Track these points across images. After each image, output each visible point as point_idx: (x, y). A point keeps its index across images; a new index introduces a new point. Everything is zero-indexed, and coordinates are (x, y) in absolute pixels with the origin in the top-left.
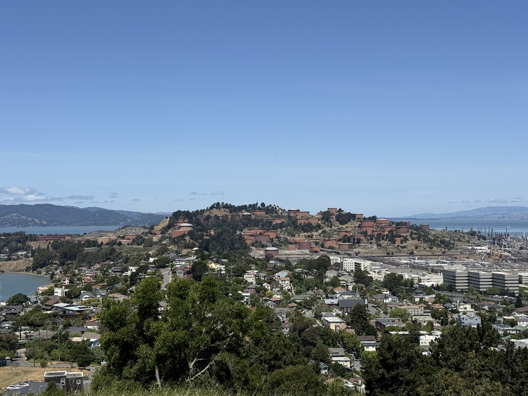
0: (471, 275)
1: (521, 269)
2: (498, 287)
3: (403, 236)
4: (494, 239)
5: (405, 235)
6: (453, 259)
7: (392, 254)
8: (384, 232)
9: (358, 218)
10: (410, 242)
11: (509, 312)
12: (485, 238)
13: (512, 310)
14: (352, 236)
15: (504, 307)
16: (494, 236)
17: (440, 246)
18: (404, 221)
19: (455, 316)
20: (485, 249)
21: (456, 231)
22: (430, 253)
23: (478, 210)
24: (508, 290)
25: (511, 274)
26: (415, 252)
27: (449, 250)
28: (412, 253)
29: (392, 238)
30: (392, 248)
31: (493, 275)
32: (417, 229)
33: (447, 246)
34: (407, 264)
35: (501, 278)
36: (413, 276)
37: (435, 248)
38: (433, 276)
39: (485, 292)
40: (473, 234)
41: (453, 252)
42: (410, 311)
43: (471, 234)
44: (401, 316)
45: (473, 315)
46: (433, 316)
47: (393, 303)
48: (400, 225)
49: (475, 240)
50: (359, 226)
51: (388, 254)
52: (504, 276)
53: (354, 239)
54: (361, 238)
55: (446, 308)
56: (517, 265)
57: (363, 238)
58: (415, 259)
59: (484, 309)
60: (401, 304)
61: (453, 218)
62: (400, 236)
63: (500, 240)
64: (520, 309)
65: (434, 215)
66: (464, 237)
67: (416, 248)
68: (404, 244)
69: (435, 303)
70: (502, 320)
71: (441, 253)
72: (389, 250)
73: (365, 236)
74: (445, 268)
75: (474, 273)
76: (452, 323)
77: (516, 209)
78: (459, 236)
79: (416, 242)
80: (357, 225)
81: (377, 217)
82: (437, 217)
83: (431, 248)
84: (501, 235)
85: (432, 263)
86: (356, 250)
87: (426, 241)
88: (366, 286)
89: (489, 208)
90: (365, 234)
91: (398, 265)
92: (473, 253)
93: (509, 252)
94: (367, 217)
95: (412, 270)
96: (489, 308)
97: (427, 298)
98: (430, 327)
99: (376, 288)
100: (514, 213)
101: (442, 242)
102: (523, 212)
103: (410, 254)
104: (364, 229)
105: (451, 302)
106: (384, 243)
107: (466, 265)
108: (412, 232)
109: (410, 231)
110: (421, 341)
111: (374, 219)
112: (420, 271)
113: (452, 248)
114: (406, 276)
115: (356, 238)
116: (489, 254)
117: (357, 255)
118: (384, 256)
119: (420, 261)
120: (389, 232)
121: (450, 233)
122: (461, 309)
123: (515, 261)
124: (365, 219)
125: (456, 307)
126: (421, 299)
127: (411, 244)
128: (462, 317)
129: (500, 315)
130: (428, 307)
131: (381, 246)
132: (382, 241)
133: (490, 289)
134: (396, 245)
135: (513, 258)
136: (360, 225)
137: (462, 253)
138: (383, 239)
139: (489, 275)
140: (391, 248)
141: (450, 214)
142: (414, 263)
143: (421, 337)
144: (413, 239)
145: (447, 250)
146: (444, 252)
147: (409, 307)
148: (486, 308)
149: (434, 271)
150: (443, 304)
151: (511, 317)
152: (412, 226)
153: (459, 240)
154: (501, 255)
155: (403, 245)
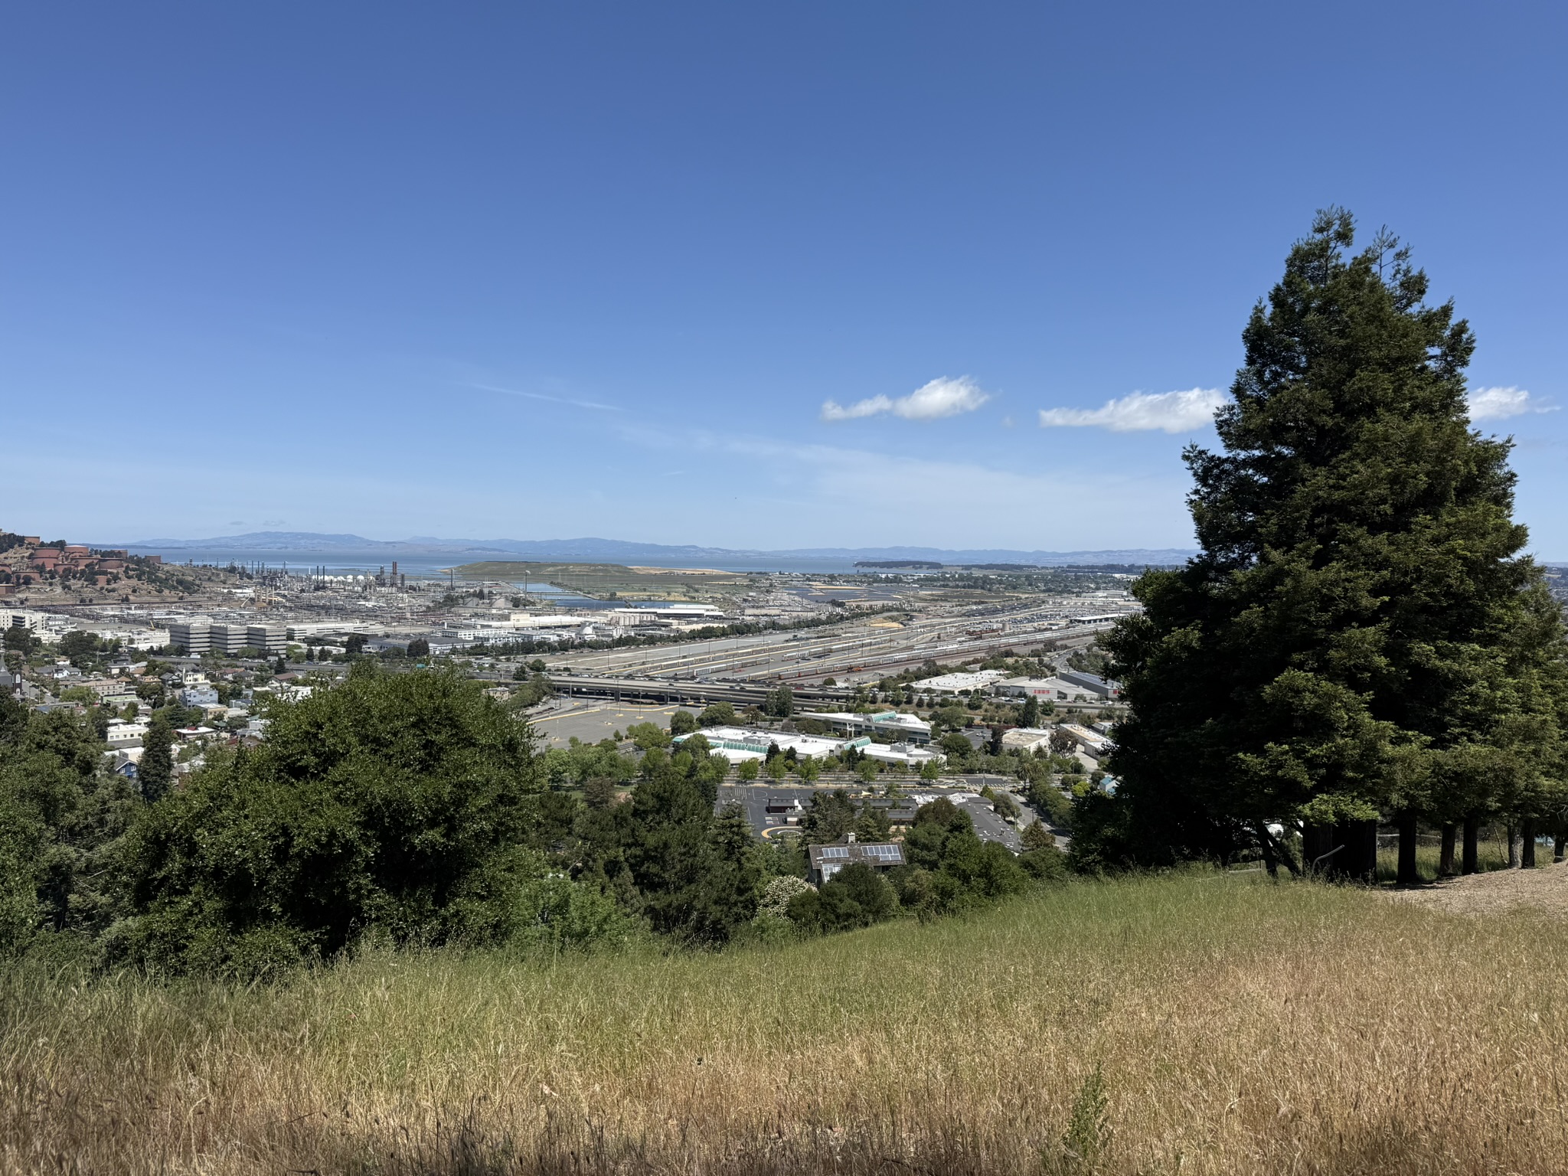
0: (214, 630)
1: (296, 620)
2: (256, 647)
3: (111, 573)
4: (264, 578)
5: (115, 571)
6: (195, 608)
7: (91, 601)
8: (77, 566)
9: (30, 544)
10: (124, 582)
11: (263, 681)
12: (250, 577)
13: (269, 679)
14: (13, 573)
15: (257, 676)
16: (265, 574)
17: (175, 588)
18: (117, 550)
19: (178, 692)
20: (249, 592)
21: (205, 566)
22: (157, 600)
23: (248, 536)
24: (269, 650)
25: (275, 628)
26: (131, 598)
27: (190, 594)
28: (126, 600)
29: (90, 576)
30: (91, 592)
31: (249, 628)
32: (139, 562)
33: (189, 588)
34: (114, 616)
35: (260, 633)
36: (120, 634)
37: (166, 592)
38: (158, 633)
39: (235, 655)
40: (232, 570)
41: (196, 597)
42: (99, 690)
43: (230, 571)
44: (81, 699)
45: (206, 688)
46: (140, 695)
47: (71, 678)
48: (108, 555)
49: (235, 579)
50: (30, 557)
51: (82, 601)
52: (264, 630)
53: (18, 578)
54: (32, 575)
55: (164, 682)
56: (290, 615)
57: (36, 576)
58: (130, 609)
59: (226, 680)
60: (85, 679)
61: (208, 547)
62: (105, 573)
63: (272, 579)
64: (281, 676)
65: (175, 541)
66: (218, 575)
67: (134, 591)
68: (114, 586)
69: (146, 674)
70: (251, 693)
71: (176, 600)
72: (84, 596)
73: (41, 573)
74: (180, 622)
75: (219, 628)
76: (171, 703)
77: (304, 536)
78: (209, 574)
79: (134, 582)
80: (27, 555)
81: (67, 542)
82: (182, 546)
83: (160, 591)
84: (275, 573)
85: (159, 614)
86: (20, 596)
87: (151, 581)
88: (26, 654)
89: (266, 534)
90: (41, 569)
91: (97, 618)
92: (228, 598)
93: (284, 596)
94: (47, 541)
95: (123, 625)
96: (235, 677)
97: (132, 668)
98: (130, 712)
99: (46, 656)
100: (302, 541)
101: (180, 582)
102: (315, 541)
103: (123, 601)
104: (39, 562)
105: (172, 672)
106: (75, 584)
107: (214, 616)
108: (127, 567)
109: (125, 565)
110: (109, 735)
111: (60, 545)
112: (135, 626)
113: (196, 592)
114: (108, 635)
115: (22, 575)
116: (252, 600)
117: (22, 603)
118: (73, 605)
119: (138, 612)
120: (86, 566)
121: (194, 569)
122: (189, 681)
123: (291, 609)
124: (42, 545)
125: (181, 678)
126: (122, 671)
127: (124, 585)
128: (187, 693)
129: (249, 686)
130: (134, 681)
131: (70, 589)
132: (72, 581)
133: (243, 649)
134: (98, 587)
135: (288, 604)
136: (31, 554)
137: (210, 598)
138: (74, 577)
139: (243, 629)
140: (88, 592)
141: (203, 541)
142: (128, 614)
143: (110, 729)
144: (129, 578)
145: (186, 594)
146: (181, 598)
147: (98, 683)
148: (230, 677)
149: (159, 626)
150: (160, 676)
151: (267, 688)
152: (132, 557)
153: (209, 579)
154: (270, 601)
155: (110, 587)
